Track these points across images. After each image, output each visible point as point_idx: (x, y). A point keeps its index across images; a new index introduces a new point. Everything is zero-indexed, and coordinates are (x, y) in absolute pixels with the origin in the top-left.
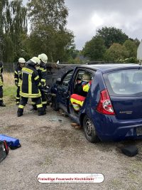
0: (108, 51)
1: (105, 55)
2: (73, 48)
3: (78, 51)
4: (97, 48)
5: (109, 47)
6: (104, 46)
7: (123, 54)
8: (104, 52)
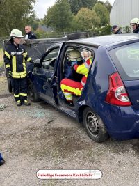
0: (76, 18)
1: (72, 23)
2: (33, 16)
3: (38, 20)
4: (62, 14)
5: (76, 13)
6: (70, 12)
7: (93, 21)
8: (71, 19)
